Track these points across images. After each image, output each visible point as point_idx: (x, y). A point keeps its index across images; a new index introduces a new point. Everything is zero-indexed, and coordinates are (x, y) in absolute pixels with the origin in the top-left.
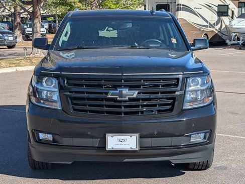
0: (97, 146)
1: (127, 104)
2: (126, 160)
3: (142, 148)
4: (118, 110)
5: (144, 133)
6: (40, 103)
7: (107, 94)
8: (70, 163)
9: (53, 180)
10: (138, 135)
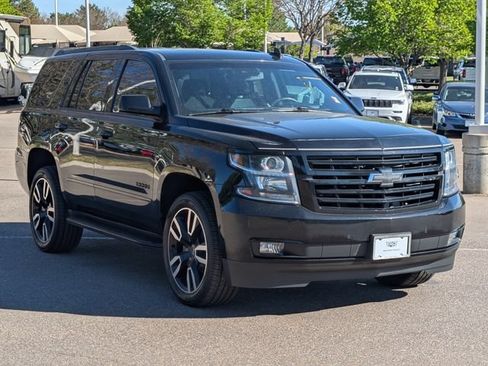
0: (355, 254)
1: (391, 191)
2: (381, 274)
3: (414, 252)
4: (379, 200)
5: (416, 232)
6: (260, 196)
7: (366, 178)
8: (305, 285)
9: (265, 316)
10: (410, 235)
